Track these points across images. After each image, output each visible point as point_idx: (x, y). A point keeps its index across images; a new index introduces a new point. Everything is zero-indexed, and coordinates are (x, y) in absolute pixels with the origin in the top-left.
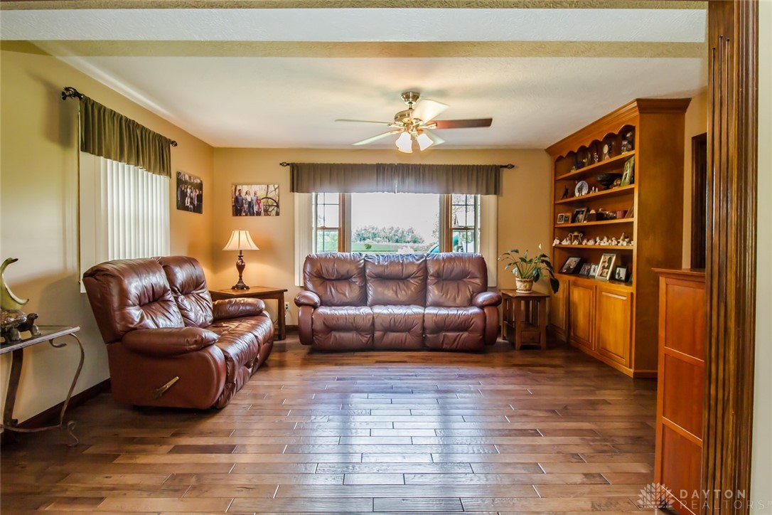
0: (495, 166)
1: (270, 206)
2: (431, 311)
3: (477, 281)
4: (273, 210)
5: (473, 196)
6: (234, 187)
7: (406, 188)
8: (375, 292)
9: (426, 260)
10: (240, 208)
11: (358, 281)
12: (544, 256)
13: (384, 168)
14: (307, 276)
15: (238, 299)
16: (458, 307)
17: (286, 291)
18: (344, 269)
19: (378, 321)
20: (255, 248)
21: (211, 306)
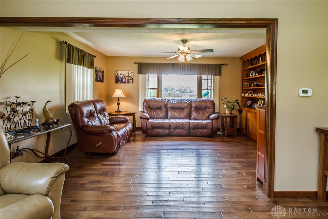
0: (219, 64)
1: (130, 79)
2: (192, 121)
3: (211, 110)
4: (131, 81)
5: (210, 76)
6: (115, 72)
7: (184, 73)
8: (171, 114)
9: (191, 102)
10: (118, 80)
11: (164, 109)
12: (237, 100)
13: (175, 65)
14: (144, 107)
15: (119, 116)
16: (203, 120)
17: (136, 113)
18: (159, 105)
19: (172, 125)
20: (124, 96)
21: (109, 118)
